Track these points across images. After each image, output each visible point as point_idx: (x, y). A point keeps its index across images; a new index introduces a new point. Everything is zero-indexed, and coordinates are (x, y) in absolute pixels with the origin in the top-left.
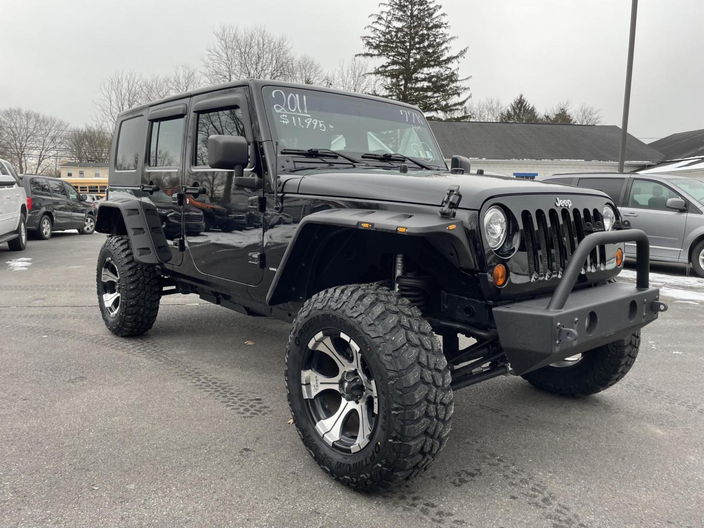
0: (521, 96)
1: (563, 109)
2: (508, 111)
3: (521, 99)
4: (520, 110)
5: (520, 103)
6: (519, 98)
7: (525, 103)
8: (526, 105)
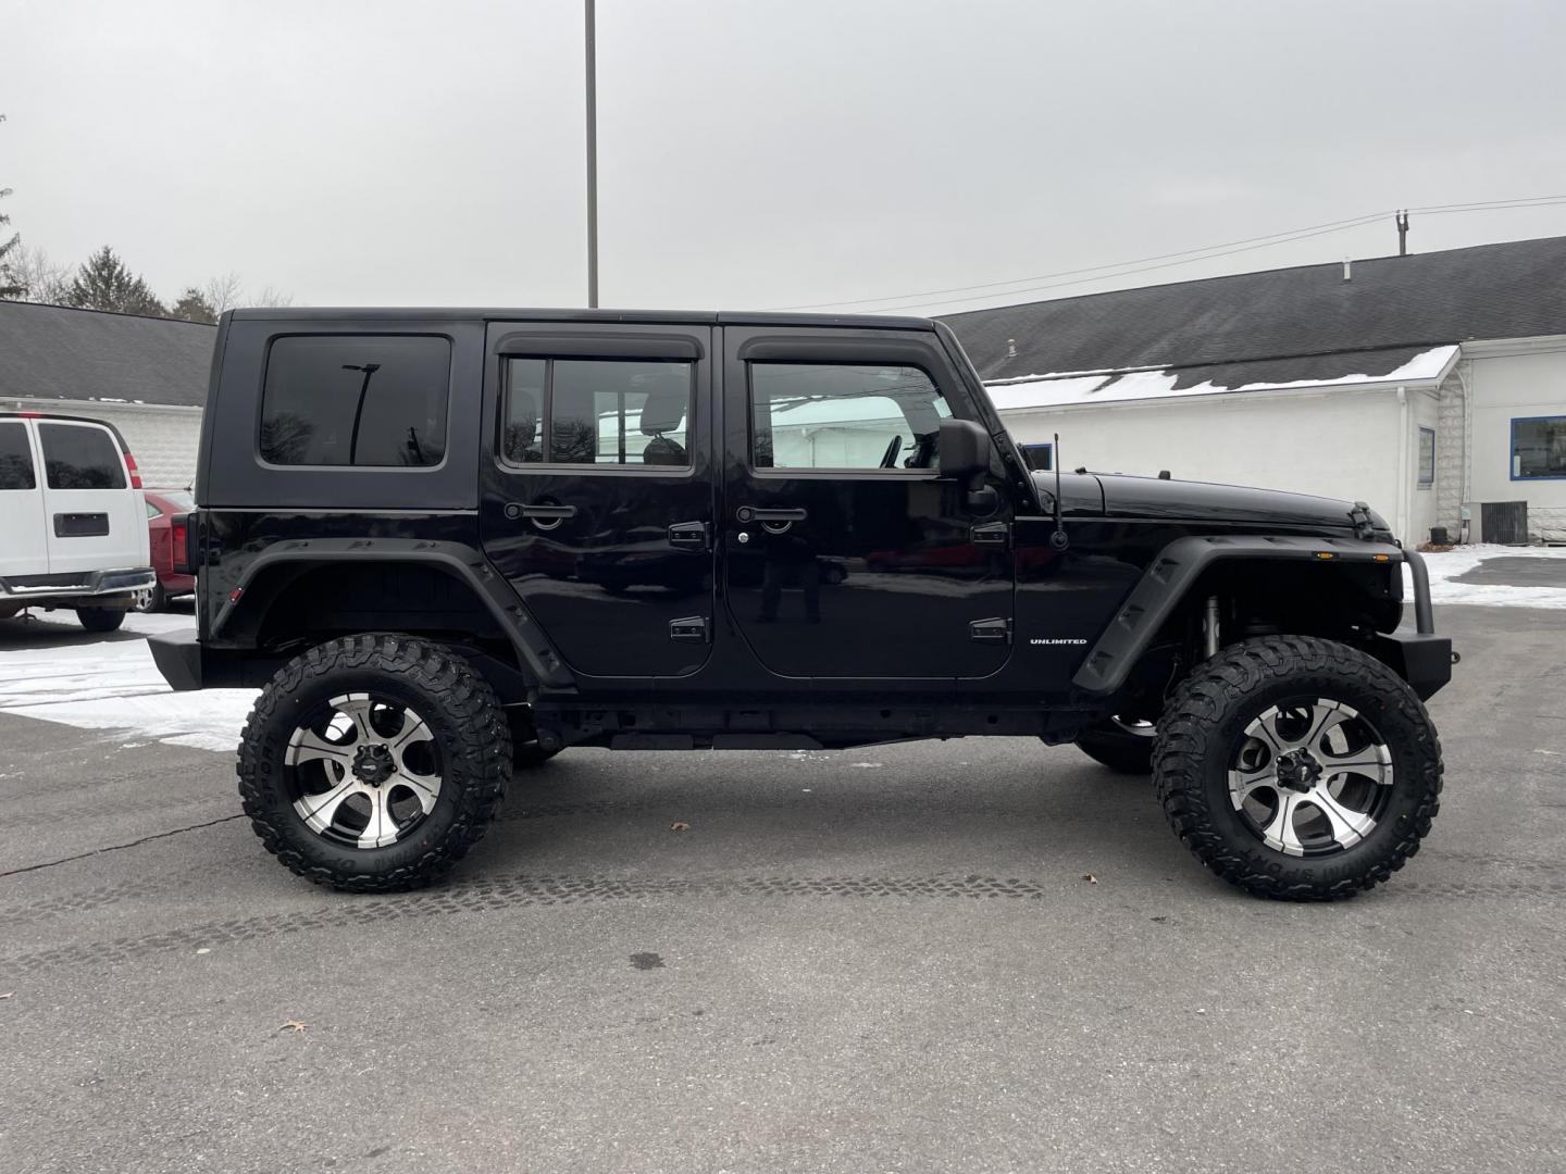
0: (107, 252)
1: (194, 292)
2: (76, 282)
3: (108, 257)
4: (108, 285)
5: (105, 267)
6: (102, 254)
7: (119, 268)
8: (121, 272)
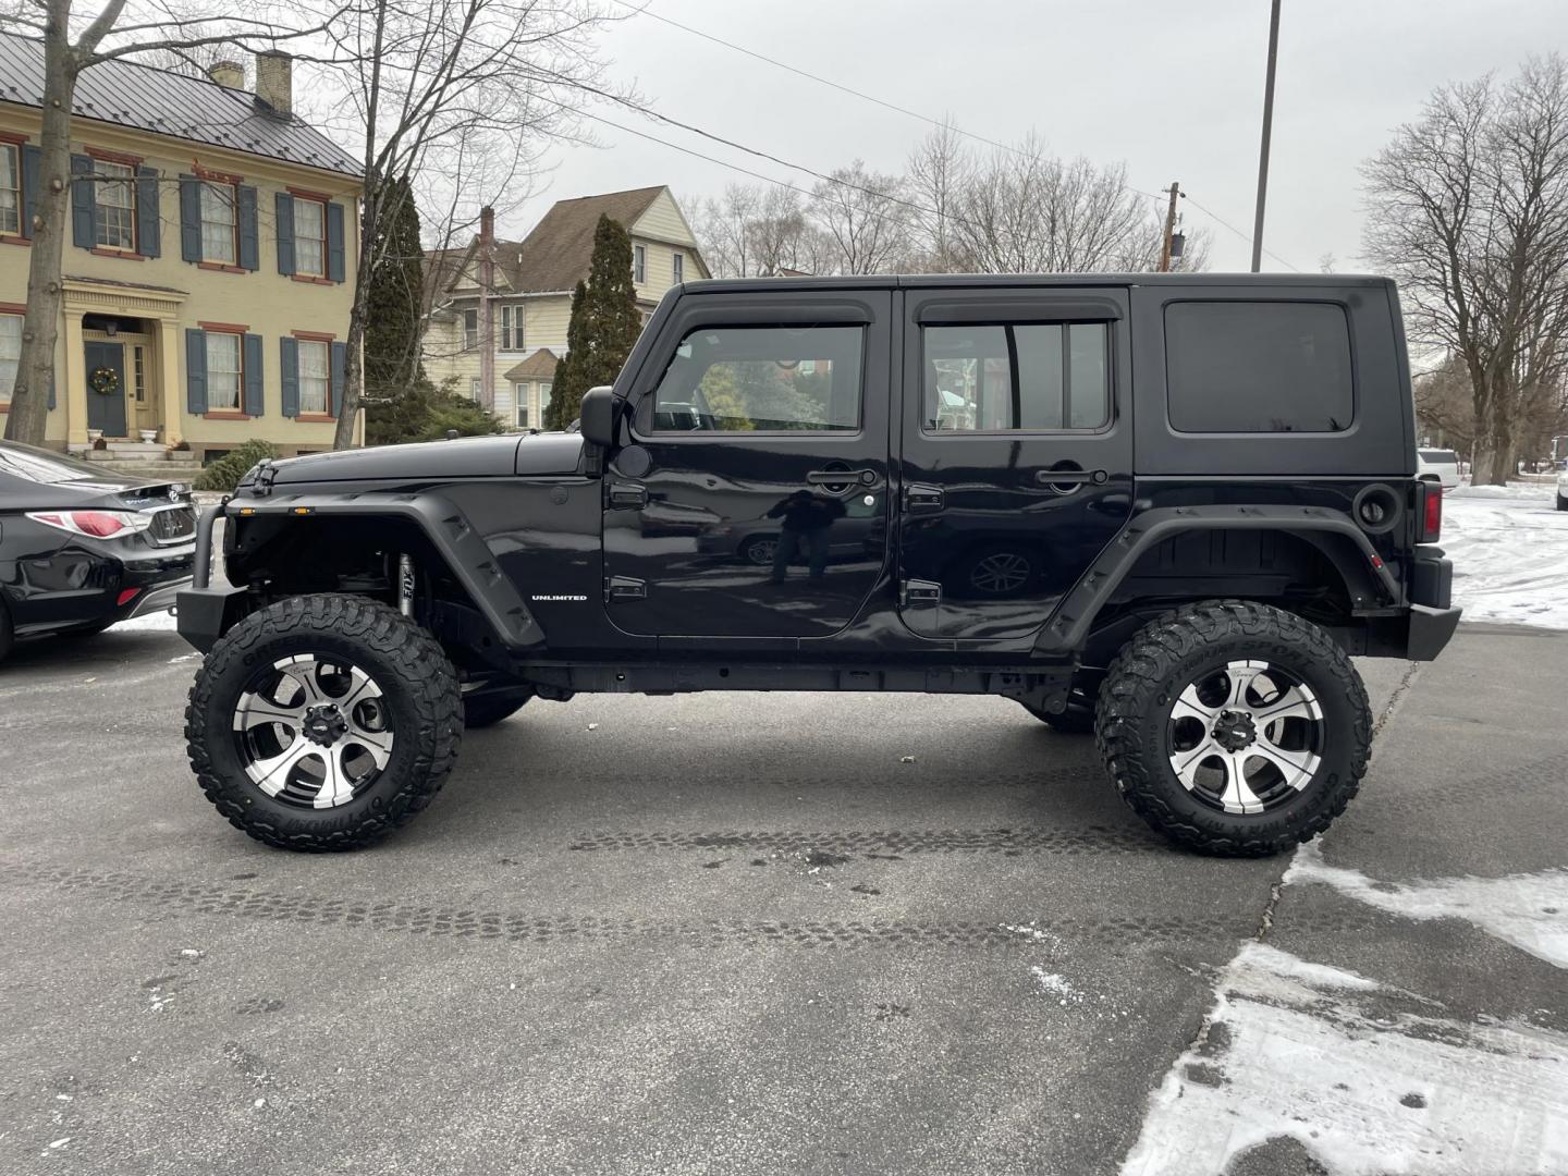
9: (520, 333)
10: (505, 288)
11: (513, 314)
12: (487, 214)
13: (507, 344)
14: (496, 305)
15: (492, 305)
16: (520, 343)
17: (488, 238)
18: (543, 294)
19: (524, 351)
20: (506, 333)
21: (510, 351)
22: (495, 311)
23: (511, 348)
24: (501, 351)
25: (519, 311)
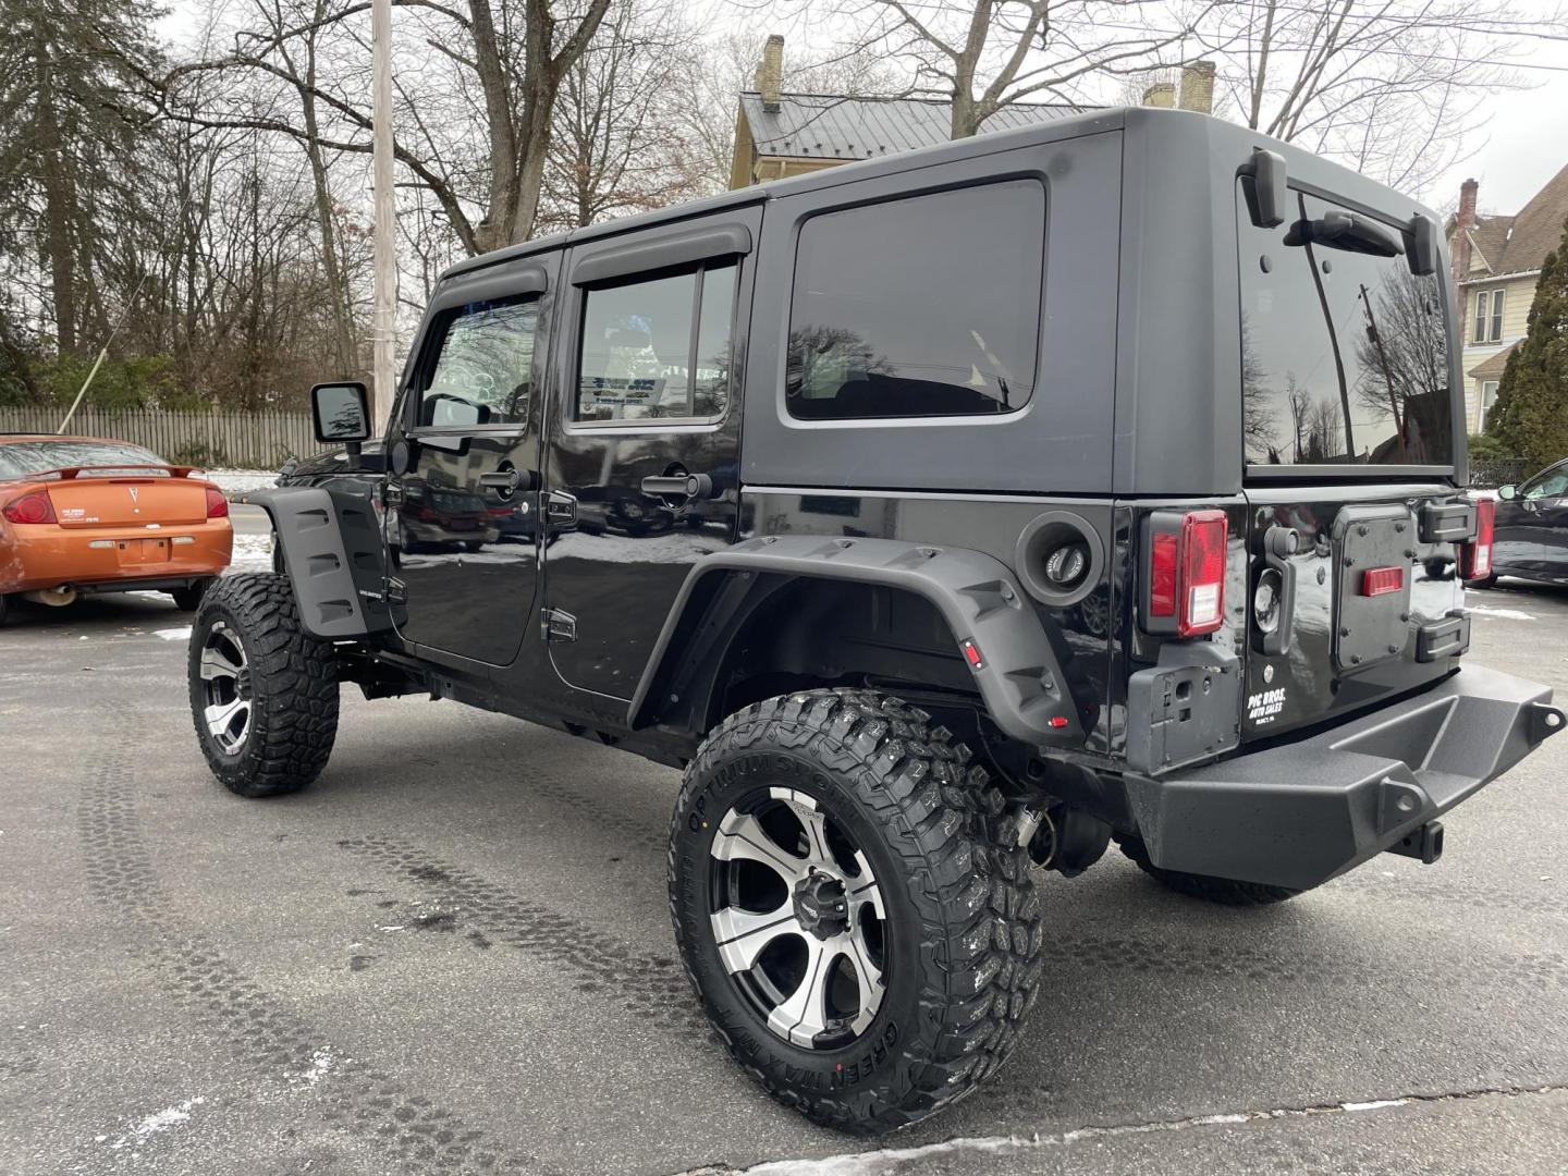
9: (1497, 322)
10: (1484, 272)
11: (1490, 303)
12: (1470, 188)
13: (1480, 335)
14: (1471, 290)
15: (1466, 292)
16: (1496, 334)
17: (1469, 216)
18: (1528, 273)
19: (1500, 343)
20: (1481, 322)
21: (1483, 344)
22: (1470, 298)
23: (1485, 340)
24: (1472, 345)
25: (1499, 296)
